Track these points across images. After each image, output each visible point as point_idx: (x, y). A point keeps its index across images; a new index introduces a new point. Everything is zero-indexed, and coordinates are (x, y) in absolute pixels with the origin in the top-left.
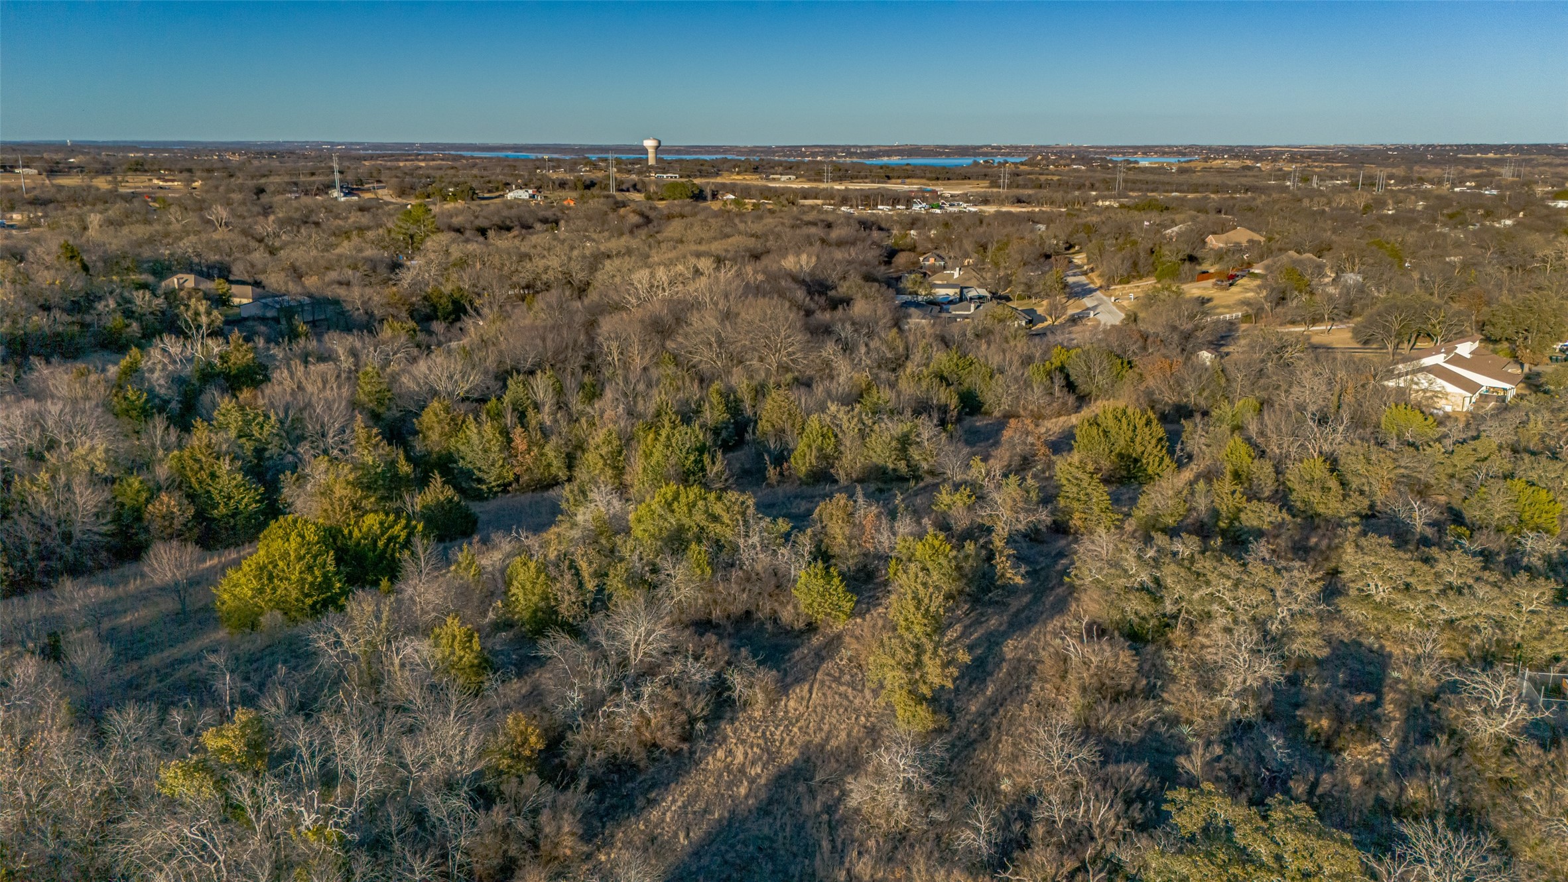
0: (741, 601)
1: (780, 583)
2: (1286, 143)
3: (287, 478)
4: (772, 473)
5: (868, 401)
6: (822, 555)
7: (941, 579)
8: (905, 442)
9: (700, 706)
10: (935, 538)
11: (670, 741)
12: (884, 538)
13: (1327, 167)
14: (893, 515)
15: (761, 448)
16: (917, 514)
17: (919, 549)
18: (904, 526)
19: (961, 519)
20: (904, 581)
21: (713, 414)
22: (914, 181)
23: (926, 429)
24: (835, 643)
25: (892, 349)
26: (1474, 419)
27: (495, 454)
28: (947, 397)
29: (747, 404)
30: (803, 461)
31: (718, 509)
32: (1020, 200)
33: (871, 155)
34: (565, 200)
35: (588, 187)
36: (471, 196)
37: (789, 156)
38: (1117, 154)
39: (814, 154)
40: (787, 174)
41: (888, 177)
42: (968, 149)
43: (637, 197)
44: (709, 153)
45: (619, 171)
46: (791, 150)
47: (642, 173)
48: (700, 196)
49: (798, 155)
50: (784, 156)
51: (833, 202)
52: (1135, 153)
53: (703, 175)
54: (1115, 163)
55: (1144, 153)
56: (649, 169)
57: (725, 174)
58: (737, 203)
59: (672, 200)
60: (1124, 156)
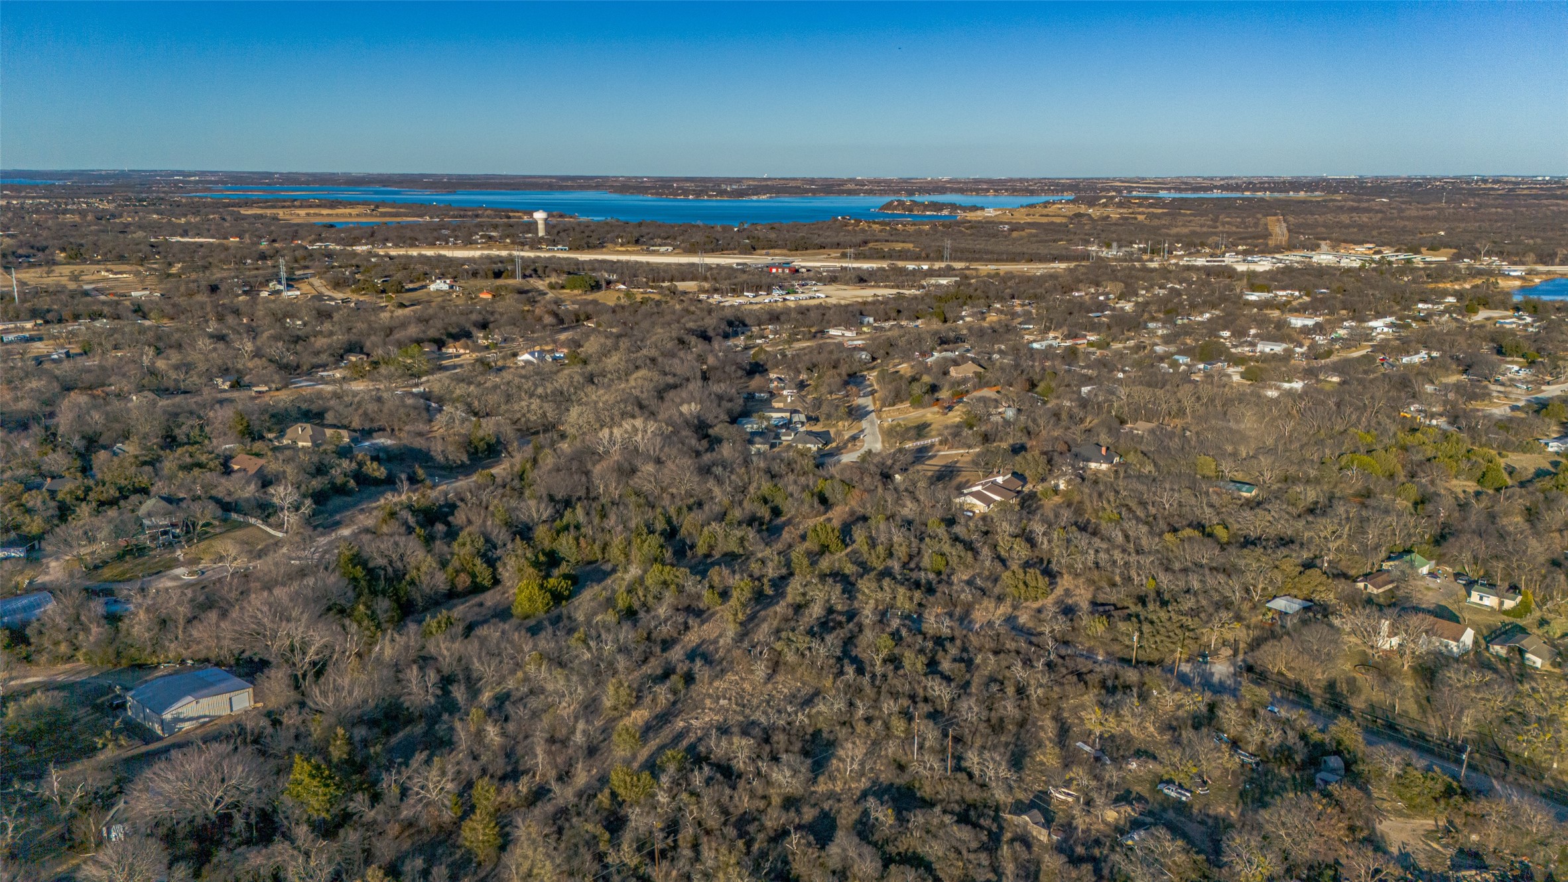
0: (687, 602)
1: (699, 597)
3: (498, 564)
4: (689, 553)
5: (728, 518)
6: (711, 587)
7: (747, 594)
8: (742, 540)
9: (682, 628)
10: (747, 580)
11: (675, 635)
12: (731, 581)
13: (1147, 215)
14: (734, 572)
15: (683, 542)
16: (742, 572)
17: (742, 584)
18: (737, 577)
19: (757, 573)
20: (735, 594)
21: (660, 525)
22: (777, 251)
23: (751, 534)
24: (713, 614)
25: (742, 480)
27: (574, 549)
28: (764, 512)
29: (674, 518)
30: (701, 549)
31: (678, 574)
32: (862, 279)
33: (741, 193)
34: (481, 290)
35: (498, 275)
36: (400, 289)
37: (661, 194)
38: (971, 191)
39: (686, 192)
40: (665, 245)
41: (754, 249)
42: (833, 185)
43: (541, 284)
44: (582, 188)
45: (513, 243)
46: (663, 186)
47: (535, 244)
48: (596, 287)
49: (671, 194)
50: (657, 194)
51: (706, 285)
52: (987, 190)
53: (590, 247)
54: (964, 209)
55: (996, 191)
56: (541, 240)
57: (610, 245)
58: (628, 295)
59: (572, 289)
60: (978, 194)
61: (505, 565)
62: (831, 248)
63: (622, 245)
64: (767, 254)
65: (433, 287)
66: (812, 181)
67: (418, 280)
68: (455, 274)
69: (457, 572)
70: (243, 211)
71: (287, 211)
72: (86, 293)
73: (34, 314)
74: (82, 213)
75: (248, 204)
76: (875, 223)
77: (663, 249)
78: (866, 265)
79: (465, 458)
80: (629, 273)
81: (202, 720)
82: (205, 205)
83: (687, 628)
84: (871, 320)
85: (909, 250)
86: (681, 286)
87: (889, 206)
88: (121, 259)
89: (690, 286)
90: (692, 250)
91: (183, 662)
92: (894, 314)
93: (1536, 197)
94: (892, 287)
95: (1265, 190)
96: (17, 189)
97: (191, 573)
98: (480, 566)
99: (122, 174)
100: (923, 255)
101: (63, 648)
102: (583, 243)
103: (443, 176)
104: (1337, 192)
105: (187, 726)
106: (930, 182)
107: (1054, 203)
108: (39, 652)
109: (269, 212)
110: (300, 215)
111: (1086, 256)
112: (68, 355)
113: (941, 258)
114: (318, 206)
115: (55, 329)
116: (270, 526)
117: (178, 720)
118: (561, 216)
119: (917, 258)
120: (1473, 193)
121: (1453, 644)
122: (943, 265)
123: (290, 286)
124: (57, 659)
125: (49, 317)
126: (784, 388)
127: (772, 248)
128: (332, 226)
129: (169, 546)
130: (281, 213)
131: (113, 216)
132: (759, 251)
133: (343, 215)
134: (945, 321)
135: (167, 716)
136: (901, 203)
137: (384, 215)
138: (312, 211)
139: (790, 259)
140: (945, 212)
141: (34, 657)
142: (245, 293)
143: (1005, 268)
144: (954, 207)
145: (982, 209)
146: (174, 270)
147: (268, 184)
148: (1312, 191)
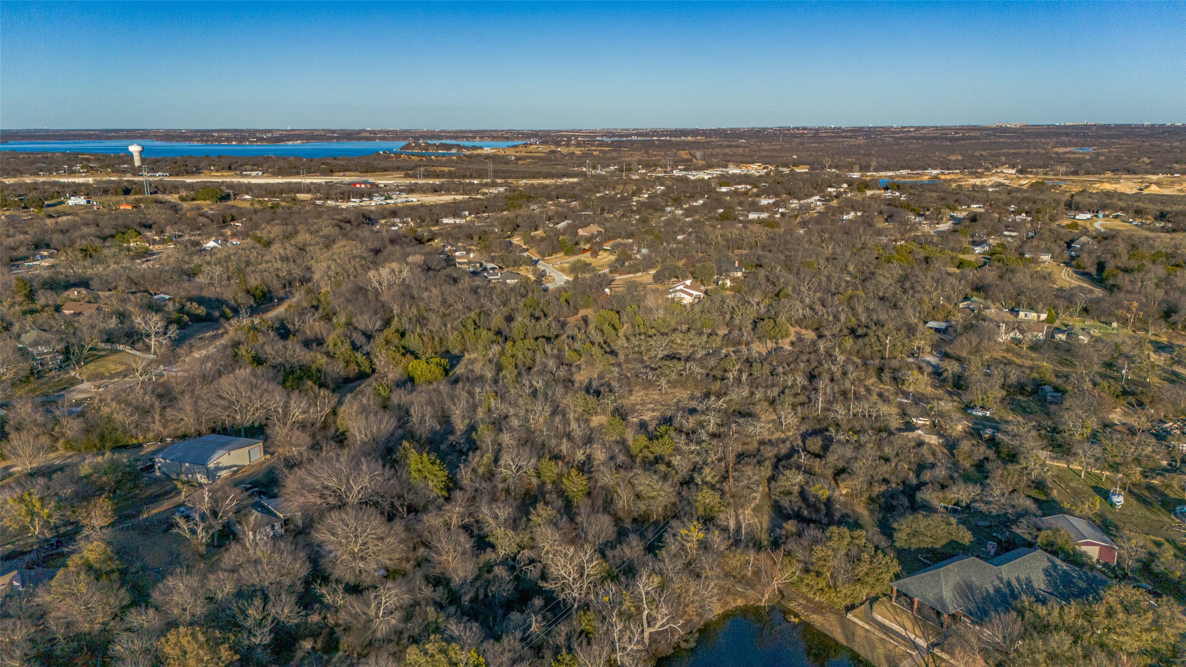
2: (570, 128)
13: (600, 151)
22: (353, 174)
26: (692, 305)
33: (269, 140)
34: (118, 204)
35: (126, 192)
36: (43, 204)
37: (209, 141)
38: (462, 137)
39: (227, 140)
40: (255, 170)
41: (332, 172)
43: (171, 198)
46: (204, 135)
47: (136, 172)
48: (225, 198)
50: (202, 141)
53: (188, 173)
54: (467, 148)
55: (481, 138)
57: (206, 171)
59: (201, 200)
60: (469, 139)
64: (344, 176)
65: (70, 202)
66: (333, 132)
67: (53, 197)
68: (86, 192)
77: (254, 173)
78: (430, 181)
81: (233, 469)
85: (455, 172)
86: (300, 196)
87: (408, 146)
90: (275, 174)
93: (831, 137)
94: (463, 194)
95: (666, 136)
98: (361, 358)
100: (467, 175)
104: (711, 137)
105: (224, 474)
107: (531, 144)
111: (584, 175)
113: (482, 177)
117: (217, 469)
119: (464, 176)
120: (794, 136)
122: (488, 180)
126: (456, 251)
136: (418, 144)
139: (365, 178)
140: (454, 151)
143: (535, 182)
144: (457, 147)
148: (696, 136)
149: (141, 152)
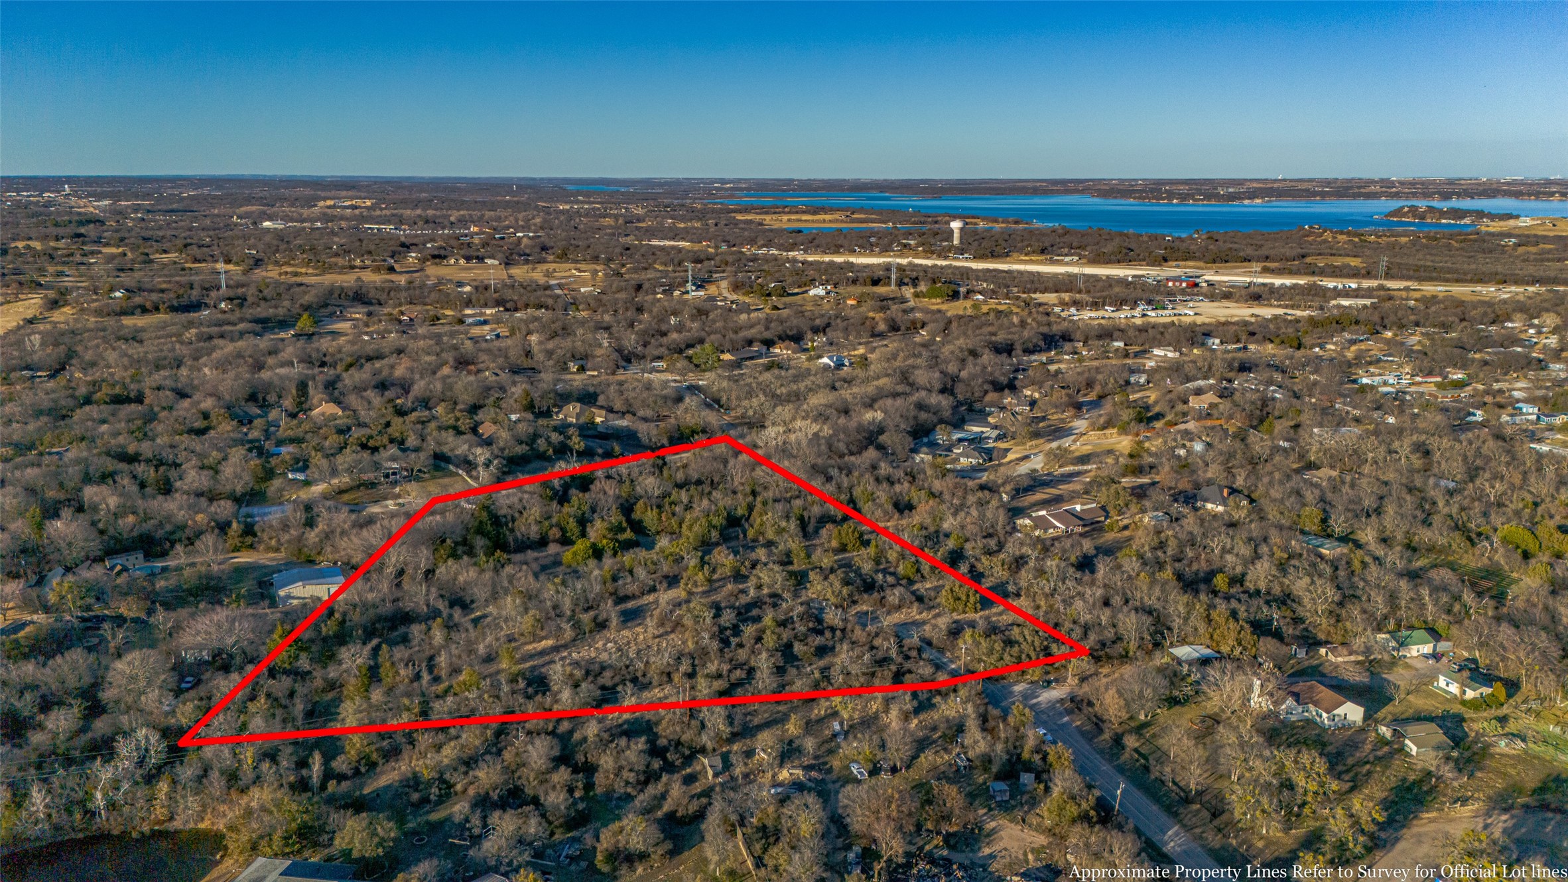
9: (647, 589)
11: (638, 594)
32: (1256, 296)
33: (1232, 197)
34: (849, 297)
35: (876, 282)
36: (784, 293)
37: (1144, 198)
38: (1530, 195)
39: (1171, 195)
41: (1166, 260)
42: (1352, 187)
43: (908, 292)
44: (1067, 192)
45: (924, 251)
47: (942, 254)
48: (955, 296)
49: (1154, 198)
50: (1139, 198)
51: (1066, 297)
52: (1552, 194)
53: (993, 255)
54: (1492, 217)
56: (951, 248)
57: (1015, 255)
58: (976, 306)
59: (930, 298)
60: (1537, 198)
61: (593, 526)
62: (1258, 261)
63: (1026, 255)
65: (812, 293)
66: (1328, 182)
67: (806, 285)
68: (839, 280)
69: (551, 526)
70: (739, 217)
71: (774, 217)
72: (548, 287)
73: (498, 303)
74: (616, 217)
75: (746, 210)
76: (1342, 233)
77: (1067, 259)
78: (1278, 282)
79: (665, 441)
80: (1003, 283)
81: (307, 600)
82: (713, 211)
83: (653, 589)
84: (1217, 341)
85: (1349, 265)
86: (1045, 297)
87: (1398, 212)
88: (596, 259)
89: (1051, 298)
90: (1095, 261)
91: (335, 563)
92: (1244, 337)
94: (1286, 307)
96: (587, 194)
97: (396, 505)
98: (572, 524)
99: (678, 182)
100: (1363, 272)
101: (273, 542)
102: (987, 252)
103: (941, 181)
105: (295, 602)
106: (1484, 183)
108: (259, 542)
109: (758, 217)
110: (784, 221)
112: (498, 336)
113: (1376, 278)
114: (804, 212)
115: (506, 315)
116: (471, 477)
117: (289, 597)
118: (1016, 222)
119: (1355, 274)
121: (1325, 715)
122: (1374, 283)
123: (699, 287)
124: (269, 549)
125: (508, 305)
127: (1187, 260)
128: (799, 231)
129: (396, 483)
130: (768, 218)
131: (639, 221)
132: (1170, 263)
133: (818, 221)
134: (1299, 347)
135: (282, 593)
136: (1413, 210)
137: (854, 220)
138: (793, 217)
139: (1201, 272)
140: (1467, 221)
141: (256, 545)
142: (664, 292)
144: (1480, 214)
145: (1517, 217)
146: (624, 270)
147: (784, 191)
149: (962, 229)
